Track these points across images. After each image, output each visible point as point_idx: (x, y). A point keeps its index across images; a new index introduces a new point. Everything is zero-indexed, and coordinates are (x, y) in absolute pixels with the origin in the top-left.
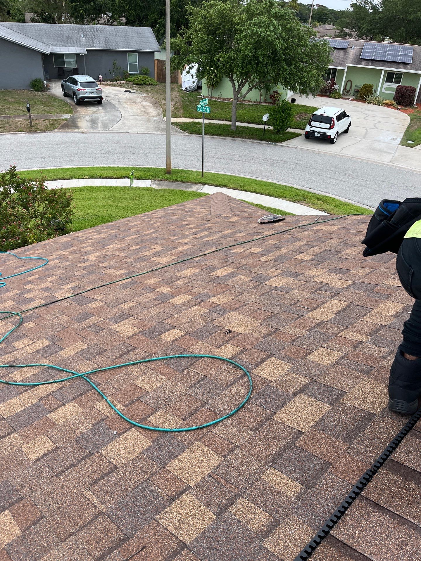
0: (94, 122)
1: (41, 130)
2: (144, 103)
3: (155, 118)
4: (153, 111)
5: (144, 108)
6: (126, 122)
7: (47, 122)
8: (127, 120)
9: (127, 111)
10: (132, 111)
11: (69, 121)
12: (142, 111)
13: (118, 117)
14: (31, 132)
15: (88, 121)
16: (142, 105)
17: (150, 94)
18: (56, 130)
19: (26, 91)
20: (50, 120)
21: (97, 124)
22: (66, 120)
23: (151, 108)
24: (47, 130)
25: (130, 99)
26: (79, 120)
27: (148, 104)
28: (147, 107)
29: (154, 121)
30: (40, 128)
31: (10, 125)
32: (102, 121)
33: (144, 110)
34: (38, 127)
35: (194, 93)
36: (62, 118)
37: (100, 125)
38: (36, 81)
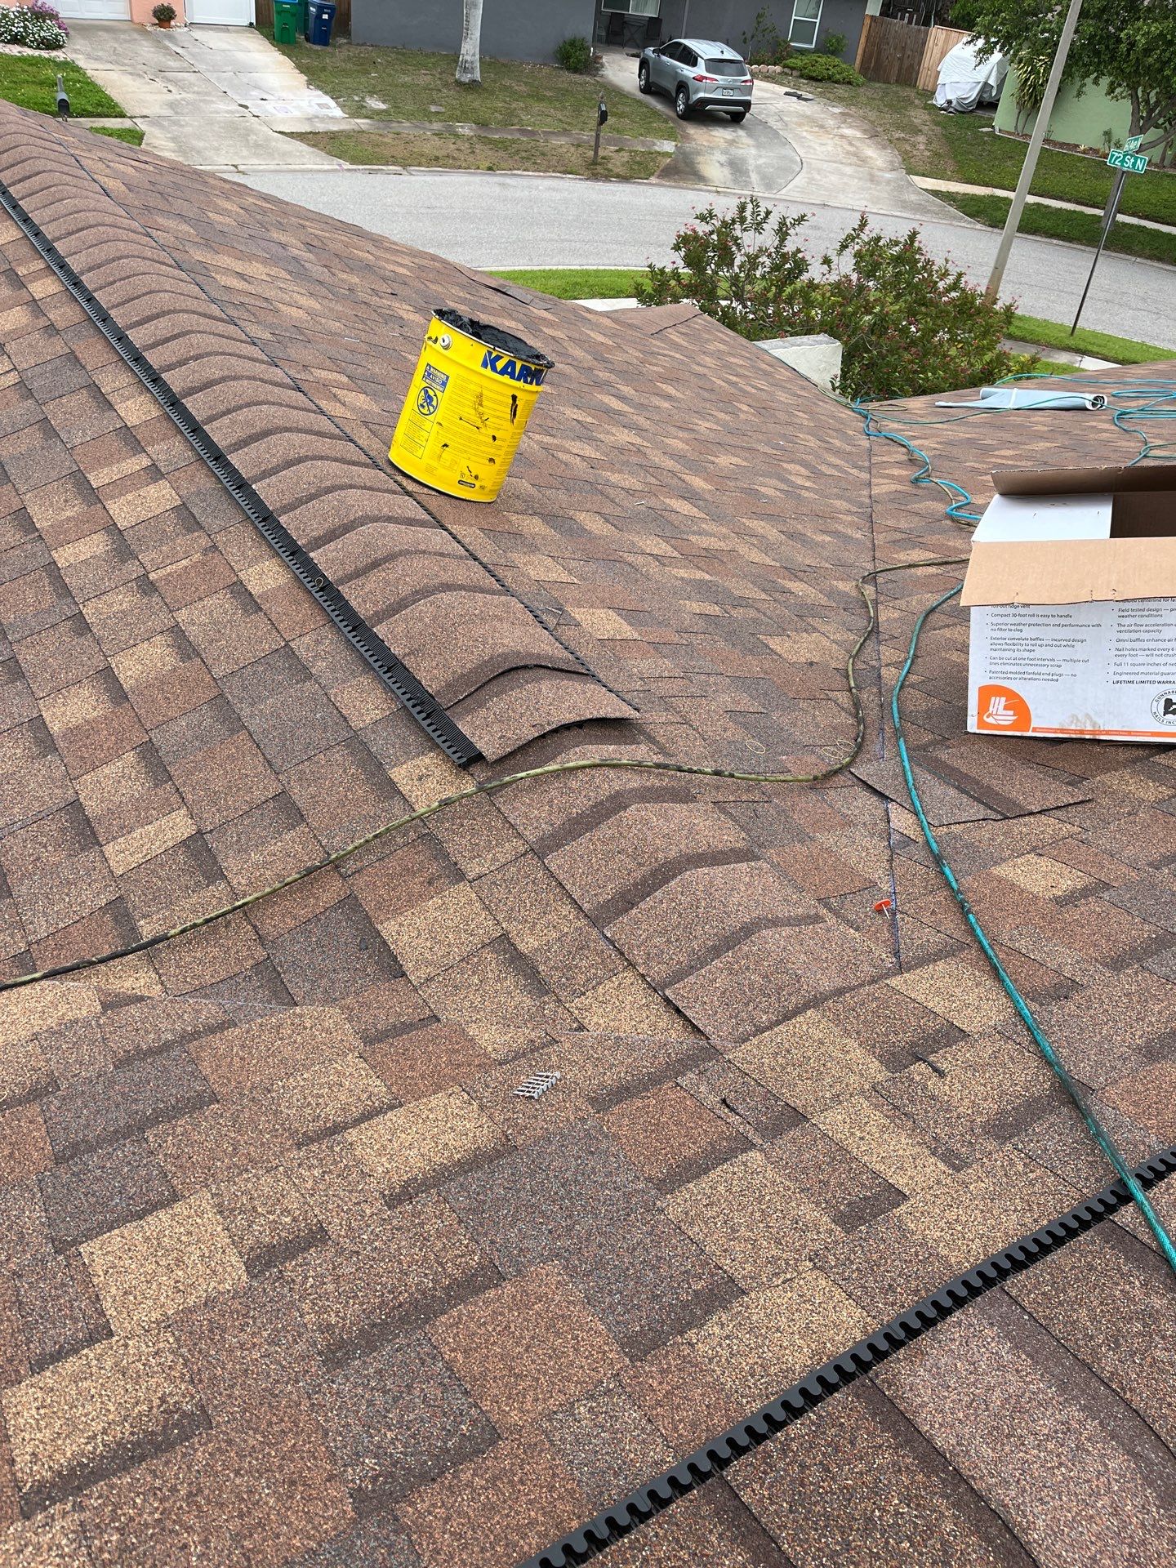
0: (737, 168)
1: (618, 176)
2: (848, 132)
3: (888, 175)
4: (878, 157)
5: (851, 144)
6: (818, 177)
7: (625, 156)
8: (819, 171)
9: (809, 147)
10: (823, 148)
11: (676, 160)
12: (848, 153)
13: (793, 161)
14: (595, 177)
15: (722, 165)
16: (842, 136)
17: (853, 109)
18: (653, 180)
19: (546, 70)
20: (631, 152)
21: (746, 173)
22: (666, 154)
23: (869, 146)
24: (632, 177)
25: (808, 117)
26: (700, 159)
27: (859, 135)
28: (858, 144)
29: (889, 182)
30: (616, 170)
31: (543, 154)
32: (758, 167)
33: (852, 149)
34: (610, 166)
35: (968, 118)
36: (657, 148)
37: (754, 177)
38: (572, 44)
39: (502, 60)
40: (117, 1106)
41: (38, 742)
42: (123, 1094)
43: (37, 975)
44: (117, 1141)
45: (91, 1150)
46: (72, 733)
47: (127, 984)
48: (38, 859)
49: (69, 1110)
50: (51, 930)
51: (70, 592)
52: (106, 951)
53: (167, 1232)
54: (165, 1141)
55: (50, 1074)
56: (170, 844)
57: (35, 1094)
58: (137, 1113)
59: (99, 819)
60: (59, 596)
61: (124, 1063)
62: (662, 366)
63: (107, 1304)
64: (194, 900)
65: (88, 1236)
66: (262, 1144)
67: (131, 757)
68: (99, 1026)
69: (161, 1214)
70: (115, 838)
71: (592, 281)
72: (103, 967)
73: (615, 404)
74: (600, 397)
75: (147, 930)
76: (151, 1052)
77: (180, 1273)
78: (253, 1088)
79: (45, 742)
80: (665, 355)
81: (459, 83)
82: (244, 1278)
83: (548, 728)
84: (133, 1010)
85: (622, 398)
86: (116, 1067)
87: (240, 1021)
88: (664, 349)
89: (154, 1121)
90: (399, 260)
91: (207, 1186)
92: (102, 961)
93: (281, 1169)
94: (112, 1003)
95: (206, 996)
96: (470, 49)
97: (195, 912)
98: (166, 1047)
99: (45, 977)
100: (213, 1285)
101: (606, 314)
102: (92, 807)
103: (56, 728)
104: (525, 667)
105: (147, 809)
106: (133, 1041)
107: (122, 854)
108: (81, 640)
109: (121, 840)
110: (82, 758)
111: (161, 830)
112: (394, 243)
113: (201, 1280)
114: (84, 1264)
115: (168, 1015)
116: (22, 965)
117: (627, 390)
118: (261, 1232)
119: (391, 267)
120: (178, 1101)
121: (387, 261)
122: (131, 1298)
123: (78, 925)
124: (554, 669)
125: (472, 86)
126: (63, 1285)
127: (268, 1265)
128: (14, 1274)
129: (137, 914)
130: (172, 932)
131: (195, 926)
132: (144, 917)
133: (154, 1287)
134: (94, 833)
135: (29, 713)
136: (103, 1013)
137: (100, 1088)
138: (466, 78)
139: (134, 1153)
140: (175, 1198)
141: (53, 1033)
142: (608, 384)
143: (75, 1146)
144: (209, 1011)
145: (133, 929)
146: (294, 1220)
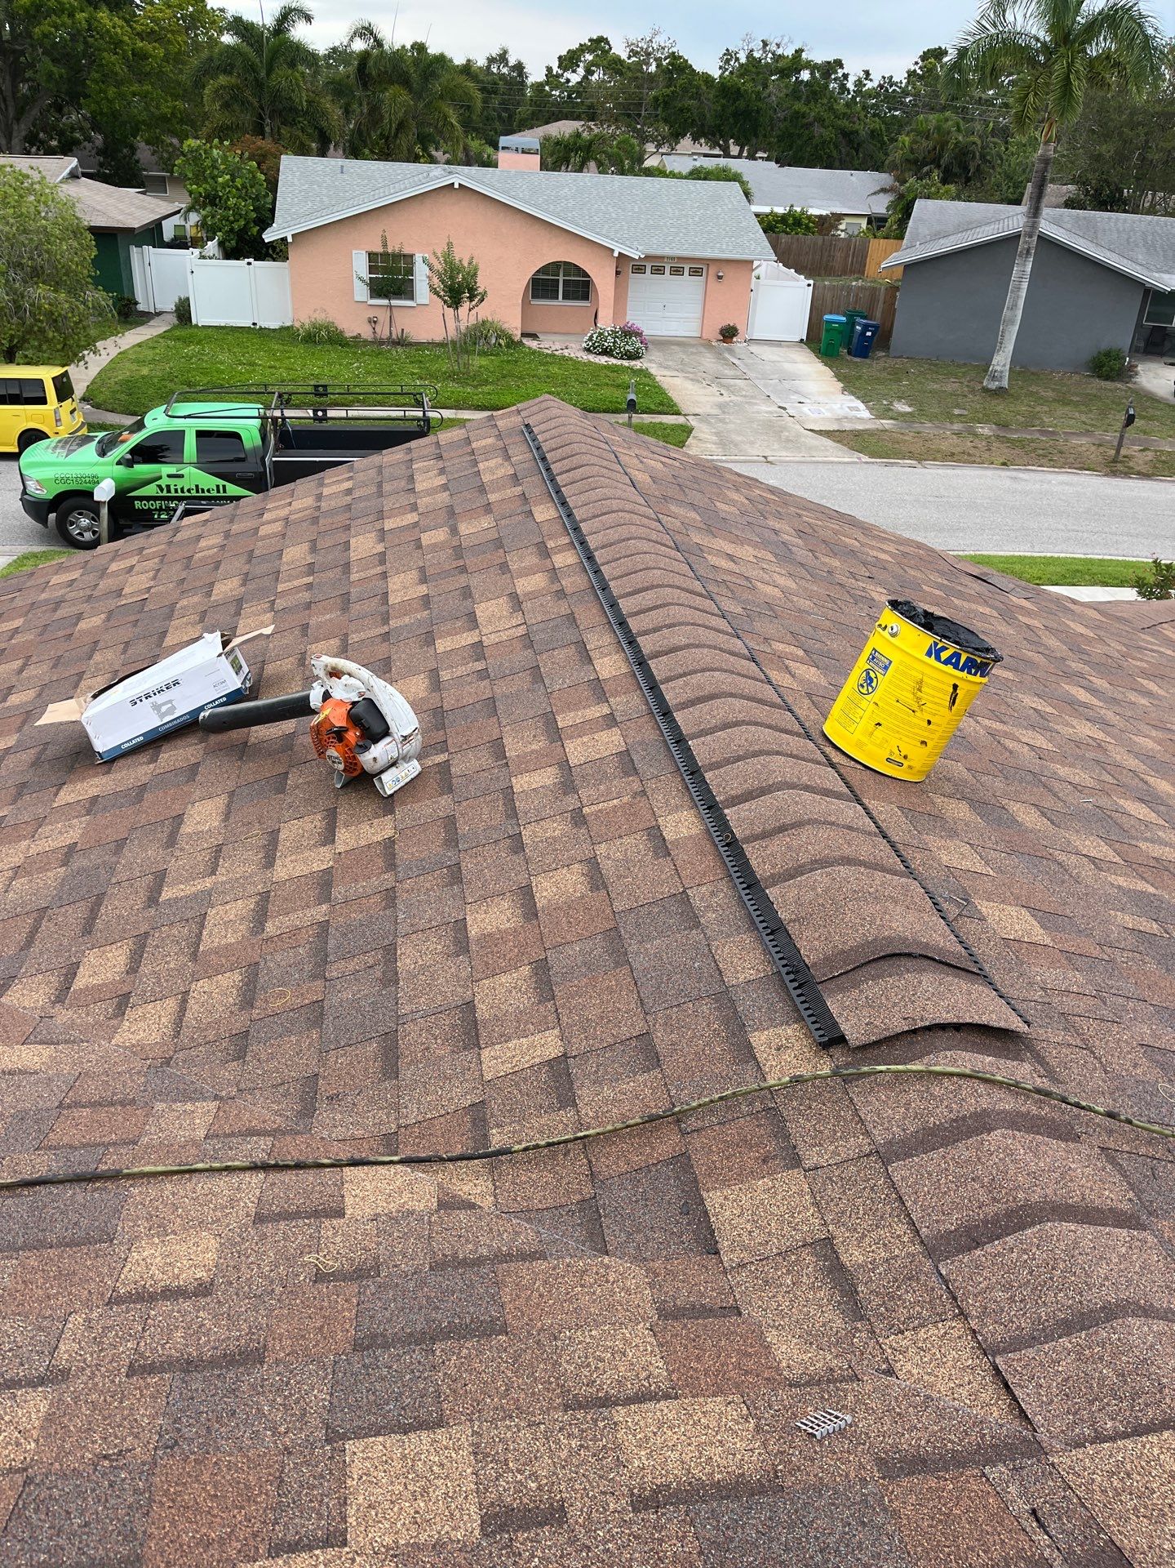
1: (1139, 473)
7: (1150, 455)
14: (1114, 474)
19: (1076, 377)
20: (1156, 451)
24: (1154, 475)
30: (1138, 468)
31: (1061, 452)
34: (1131, 464)
38: (1108, 354)
39: (1033, 369)
40: (420, 1309)
41: (457, 941)
42: (429, 1298)
43: (395, 1158)
44: (409, 1344)
45: (386, 1346)
46: (486, 939)
47: (466, 1188)
48: (427, 1049)
49: (379, 1299)
50: (420, 1118)
51: (516, 815)
52: (458, 1150)
53: (423, 1457)
54: (450, 1357)
55: (376, 1259)
56: (537, 1060)
57: (359, 1274)
58: (434, 1321)
59: (485, 1021)
60: (508, 817)
61: (438, 1266)
62: (1147, 662)
63: (351, 1511)
64: (543, 1121)
65: (358, 1435)
66: (533, 1394)
67: (526, 970)
68: (430, 1222)
69: (424, 1435)
70: (493, 1044)
71: (1094, 569)
72: (450, 1165)
73: (1083, 695)
74: (1067, 687)
75: (497, 1140)
76: (464, 1263)
77: (422, 1504)
78: (542, 1329)
79: (461, 943)
80: (1152, 651)
81: (986, 390)
82: (477, 1532)
83: (920, 1024)
84: (462, 1215)
85: (1093, 691)
86: (431, 1268)
87: (551, 1255)
88: (1152, 644)
89: (445, 1334)
90: (885, 547)
91: (471, 1420)
92: (450, 1160)
93: (542, 1426)
94: (449, 1204)
95: (529, 1221)
96: (1002, 361)
97: (541, 1132)
98: (479, 1262)
99: (401, 1162)
100: (447, 1528)
101: (1095, 606)
102: (483, 1011)
103: (473, 931)
104: (909, 955)
105: (526, 1023)
106: (453, 1247)
107: (496, 1060)
108: (515, 857)
109: (497, 1047)
110: (487, 963)
111: (532, 1046)
112: (884, 532)
113: (438, 1519)
114: (345, 1461)
115: (491, 1229)
116: (389, 1145)
117: (1100, 683)
118: (505, 1490)
119: (875, 553)
120: (472, 1321)
121: (872, 548)
122: (373, 1513)
123: (442, 1119)
124: (941, 962)
125: (999, 392)
126: (322, 1476)
127: (502, 1528)
128: (286, 1449)
129: (492, 1122)
130: (516, 1147)
131: (537, 1147)
132: (498, 1126)
133: (396, 1509)
134: (477, 1035)
135: (457, 915)
136: (437, 1211)
137: (412, 1284)
138: (994, 385)
139: (419, 1362)
140: (440, 1423)
141: (391, 1218)
142: (1081, 675)
143: (374, 1336)
144: (527, 1236)
145: (485, 1136)
146: (540, 1488)
